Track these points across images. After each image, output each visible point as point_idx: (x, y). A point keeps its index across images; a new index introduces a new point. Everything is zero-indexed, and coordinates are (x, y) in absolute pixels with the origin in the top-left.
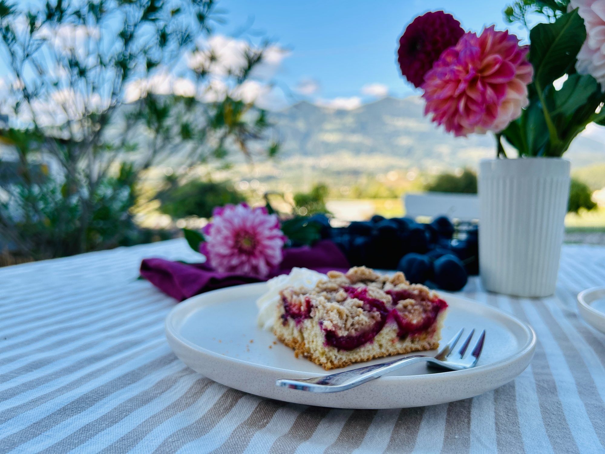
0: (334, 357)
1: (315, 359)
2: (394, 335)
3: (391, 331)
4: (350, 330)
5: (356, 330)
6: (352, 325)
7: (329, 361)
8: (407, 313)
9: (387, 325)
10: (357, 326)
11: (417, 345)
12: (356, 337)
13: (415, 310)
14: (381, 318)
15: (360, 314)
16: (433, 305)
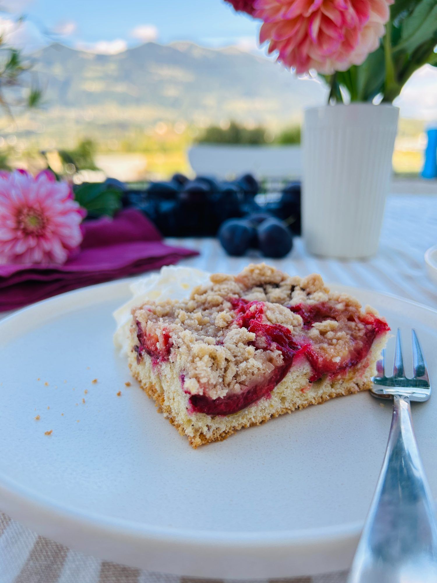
0: (205, 429)
1: (179, 426)
2: (304, 381)
3: (300, 377)
4: (231, 386)
5: (242, 384)
6: (236, 376)
7: (199, 434)
8: (325, 345)
9: (292, 369)
10: (243, 378)
11: (340, 389)
12: (243, 394)
13: (338, 339)
14: (283, 359)
15: (250, 357)
16: (367, 329)
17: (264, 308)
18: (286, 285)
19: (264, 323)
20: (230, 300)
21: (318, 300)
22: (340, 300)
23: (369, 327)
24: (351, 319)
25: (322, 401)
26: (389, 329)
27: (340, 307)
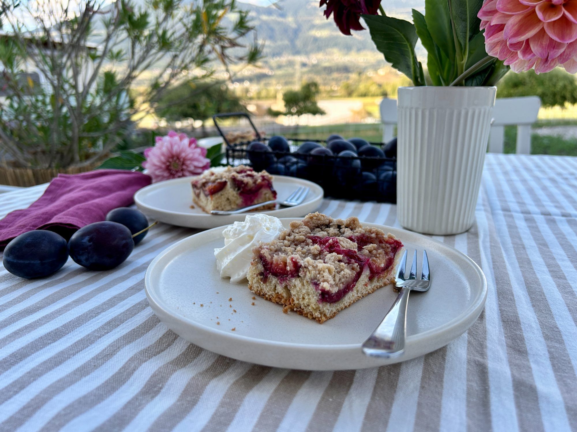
0: (326, 311)
1: (307, 314)
2: (367, 280)
3: (366, 277)
4: (339, 285)
5: (343, 283)
6: (340, 280)
7: (323, 315)
8: (375, 258)
9: (363, 274)
10: (343, 280)
11: (381, 283)
12: (343, 289)
13: (379, 254)
14: (360, 268)
15: (344, 268)
16: (392, 247)
17: (338, 240)
18: (334, 225)
19: (342, 249)
20: (309, 238)
21: (360, 233)
22: (372, 232)
23: (393, 245)
24: (381, 242)
25: (374, 291)
26: (403, 246)
27: (373, 235)
